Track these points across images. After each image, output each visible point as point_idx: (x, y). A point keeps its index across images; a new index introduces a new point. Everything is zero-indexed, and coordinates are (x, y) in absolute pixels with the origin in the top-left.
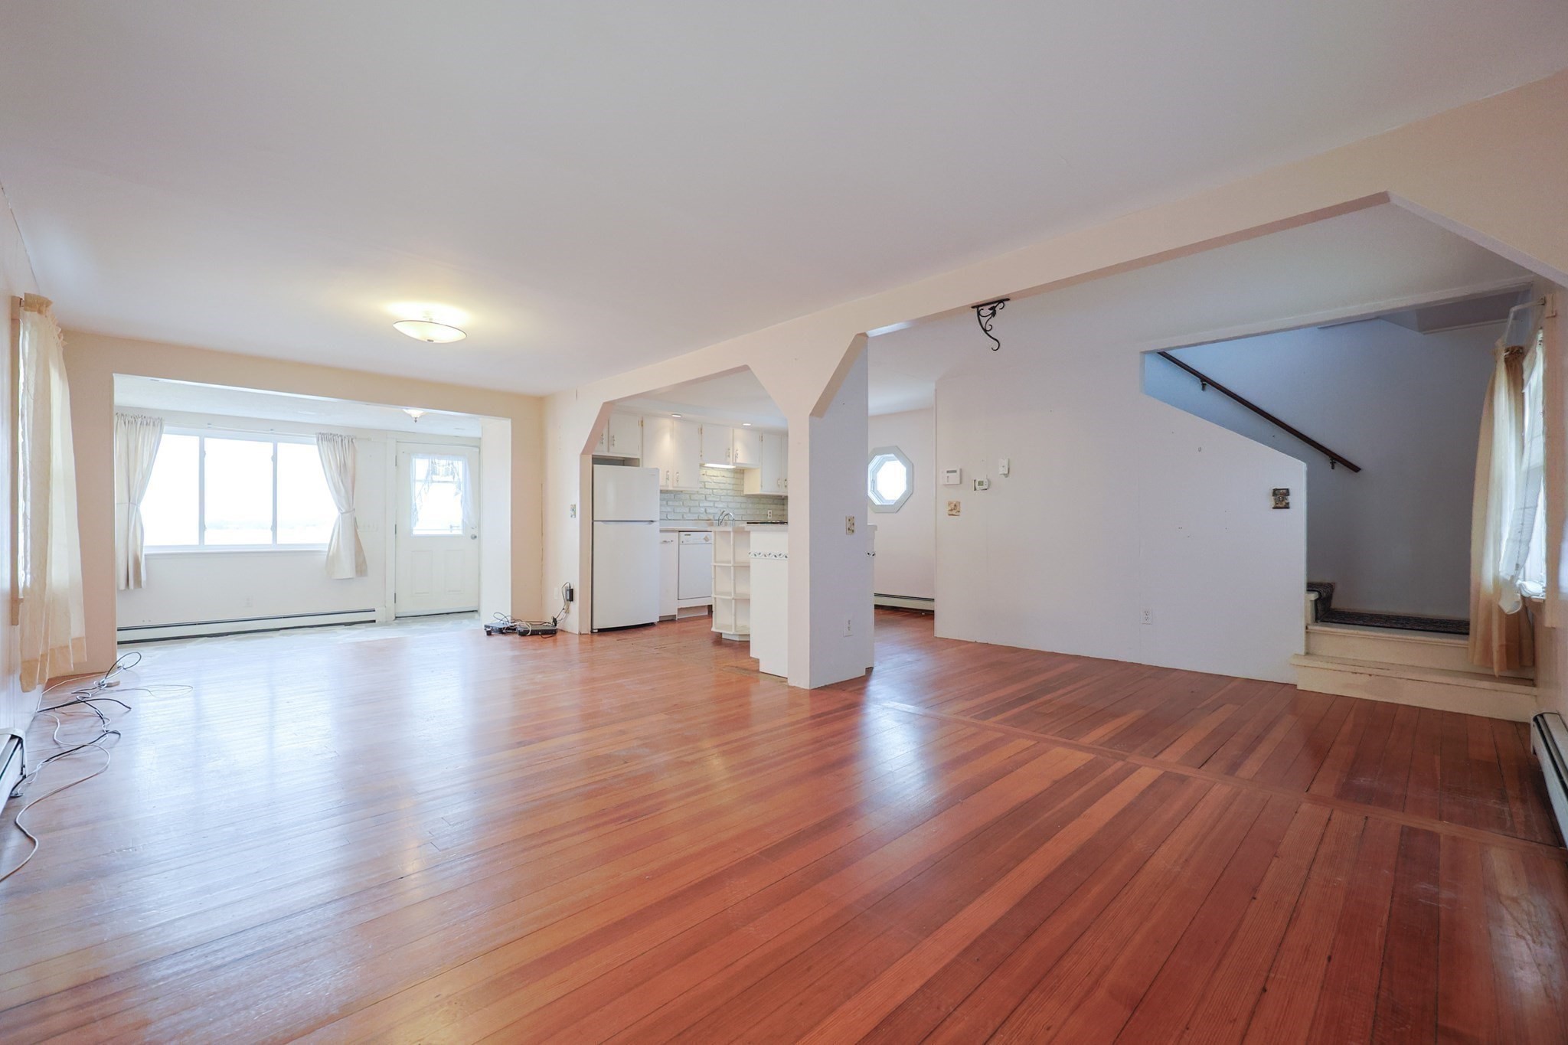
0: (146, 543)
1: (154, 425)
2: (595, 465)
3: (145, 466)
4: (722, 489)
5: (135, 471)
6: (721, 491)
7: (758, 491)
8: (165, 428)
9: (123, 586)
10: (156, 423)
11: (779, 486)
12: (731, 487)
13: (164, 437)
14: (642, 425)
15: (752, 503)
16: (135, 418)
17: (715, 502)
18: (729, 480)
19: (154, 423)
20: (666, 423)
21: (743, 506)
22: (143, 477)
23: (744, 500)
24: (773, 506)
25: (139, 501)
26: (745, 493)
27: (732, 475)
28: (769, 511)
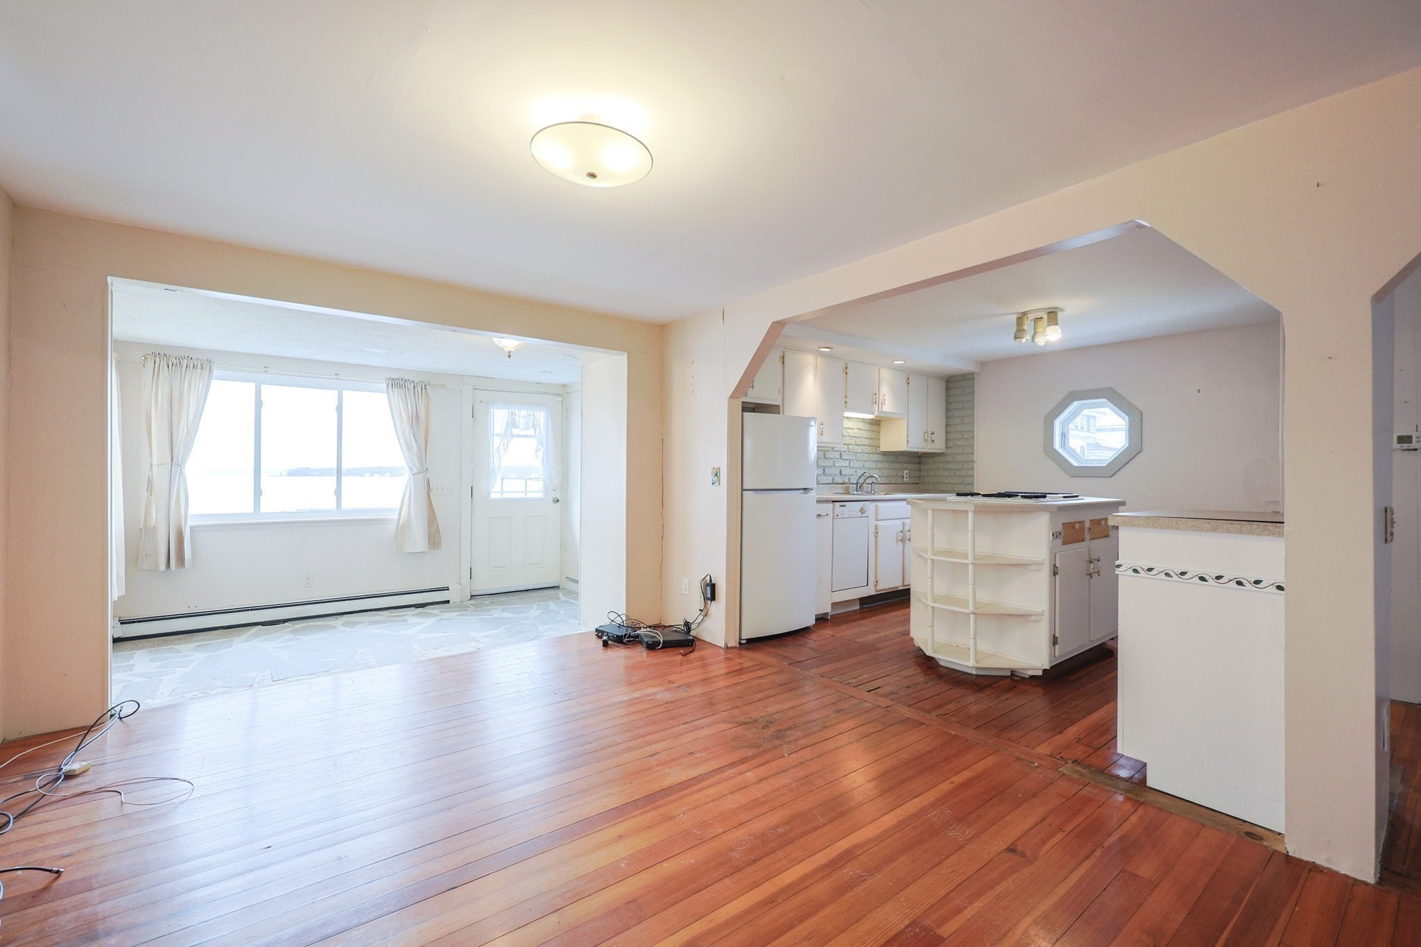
0: (192, 511)
1: (202, 368)
2: (745, 414)
3: (191, 417)
4: (858, 445)
5: (179, 424)
6: (857, 447)
7: (902, 447)
8: (215, 372)
9: (162, 567)
10: (204, 366)
11: (925, 440)
12: (867, 442)
13: (214, 384)
14: (783, 362)
15: (888, 462)
16: (180, 359)
17: (850, 460)
18: (864, 434)
19: (202, 365)
20: (809, 359)
21: (880, 465)
22: (188, 432)
23: (879, 457)
24: (910, 466)
25: (184, 461)
26: (882, 449)
27: (867, 427)
28: (905, 472)
